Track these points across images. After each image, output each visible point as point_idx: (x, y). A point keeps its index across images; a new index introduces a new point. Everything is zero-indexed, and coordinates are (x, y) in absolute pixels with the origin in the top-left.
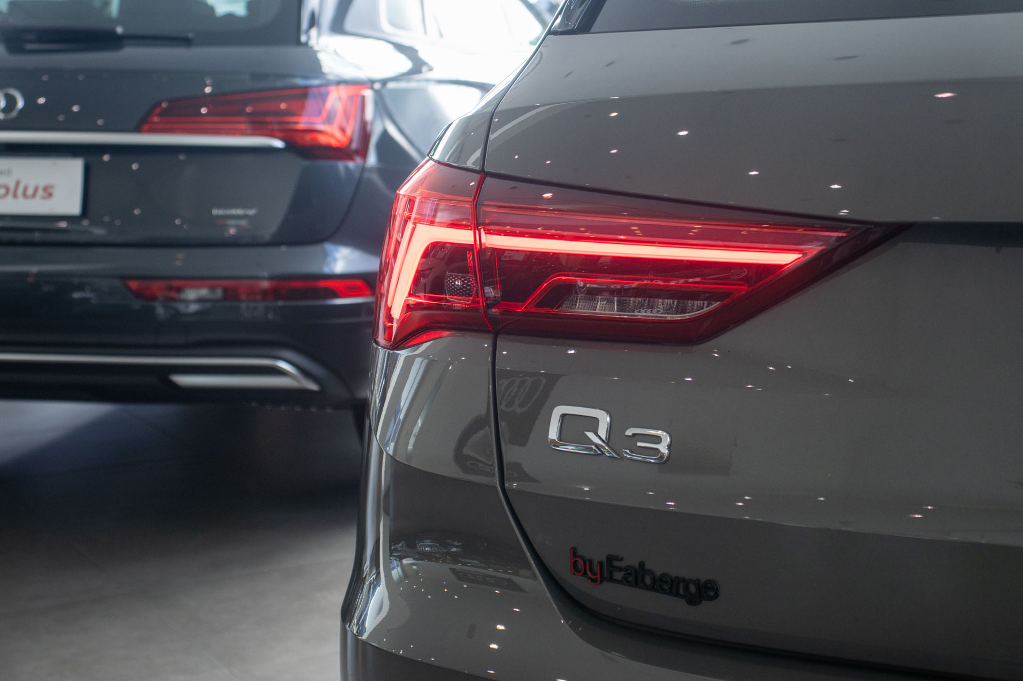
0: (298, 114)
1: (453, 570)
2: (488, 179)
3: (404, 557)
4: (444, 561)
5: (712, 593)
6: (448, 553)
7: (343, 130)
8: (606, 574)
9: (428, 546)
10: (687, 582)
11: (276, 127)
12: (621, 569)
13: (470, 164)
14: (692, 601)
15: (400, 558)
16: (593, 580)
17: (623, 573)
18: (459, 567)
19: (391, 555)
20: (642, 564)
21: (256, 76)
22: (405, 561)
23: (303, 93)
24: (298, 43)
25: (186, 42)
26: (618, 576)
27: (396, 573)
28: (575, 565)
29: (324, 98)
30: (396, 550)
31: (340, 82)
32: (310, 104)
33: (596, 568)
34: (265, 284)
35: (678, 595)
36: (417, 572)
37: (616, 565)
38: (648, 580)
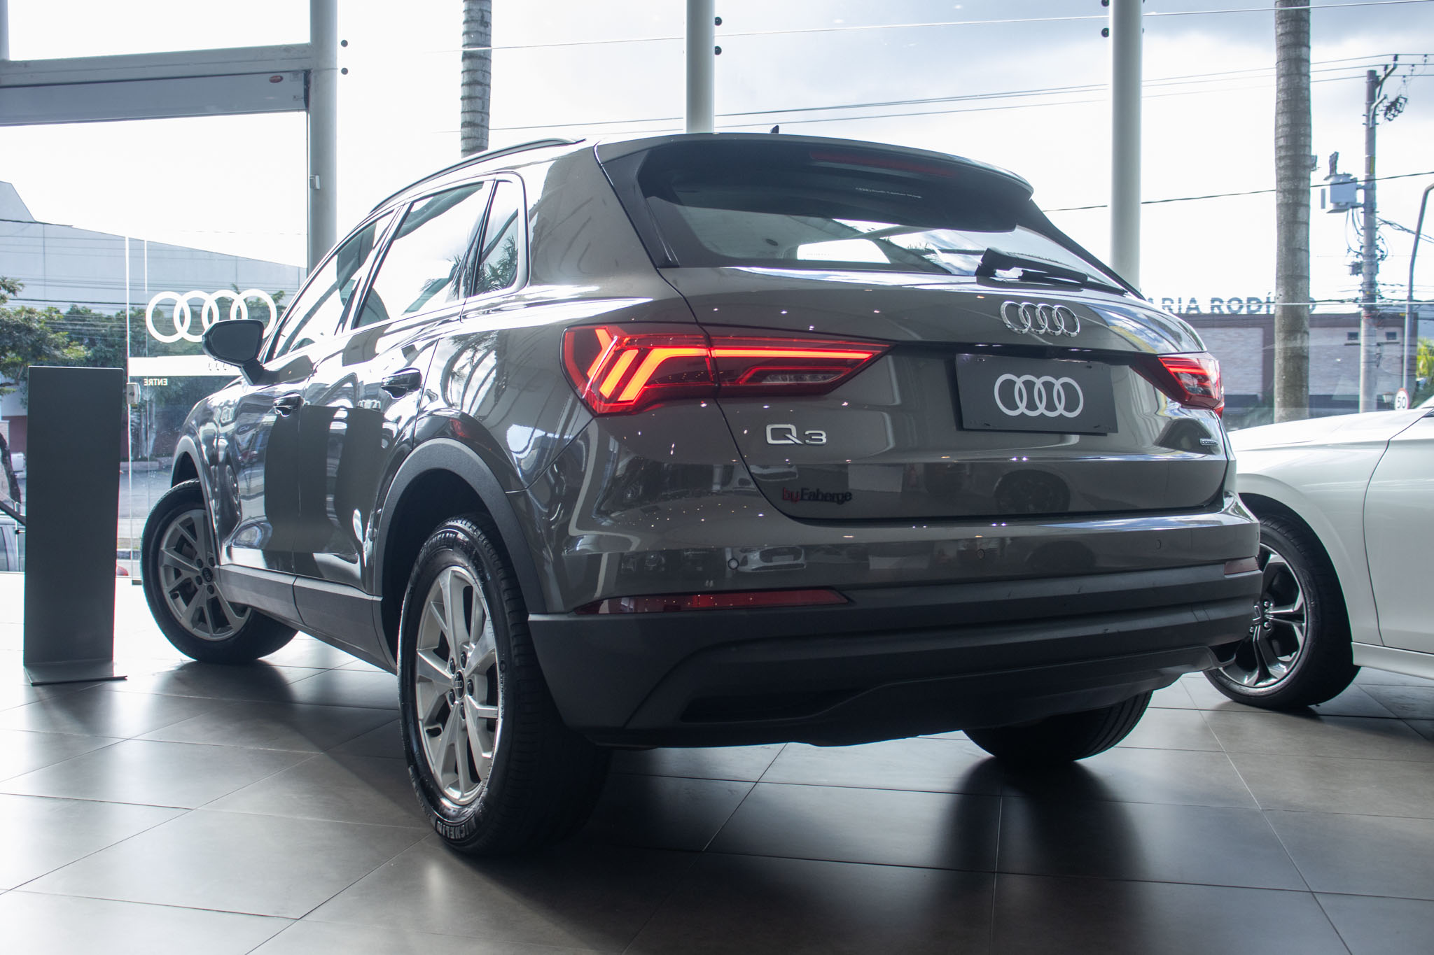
5: (848, 498)
8: (799, 497)
12: (807, 494)
14: (839, 502)
16: (793, 501)
17: (809, 496)
26: (806, 497)
28: (784, 494)
35: (834, 501)
37: (805, 491)
38: (820, 497)
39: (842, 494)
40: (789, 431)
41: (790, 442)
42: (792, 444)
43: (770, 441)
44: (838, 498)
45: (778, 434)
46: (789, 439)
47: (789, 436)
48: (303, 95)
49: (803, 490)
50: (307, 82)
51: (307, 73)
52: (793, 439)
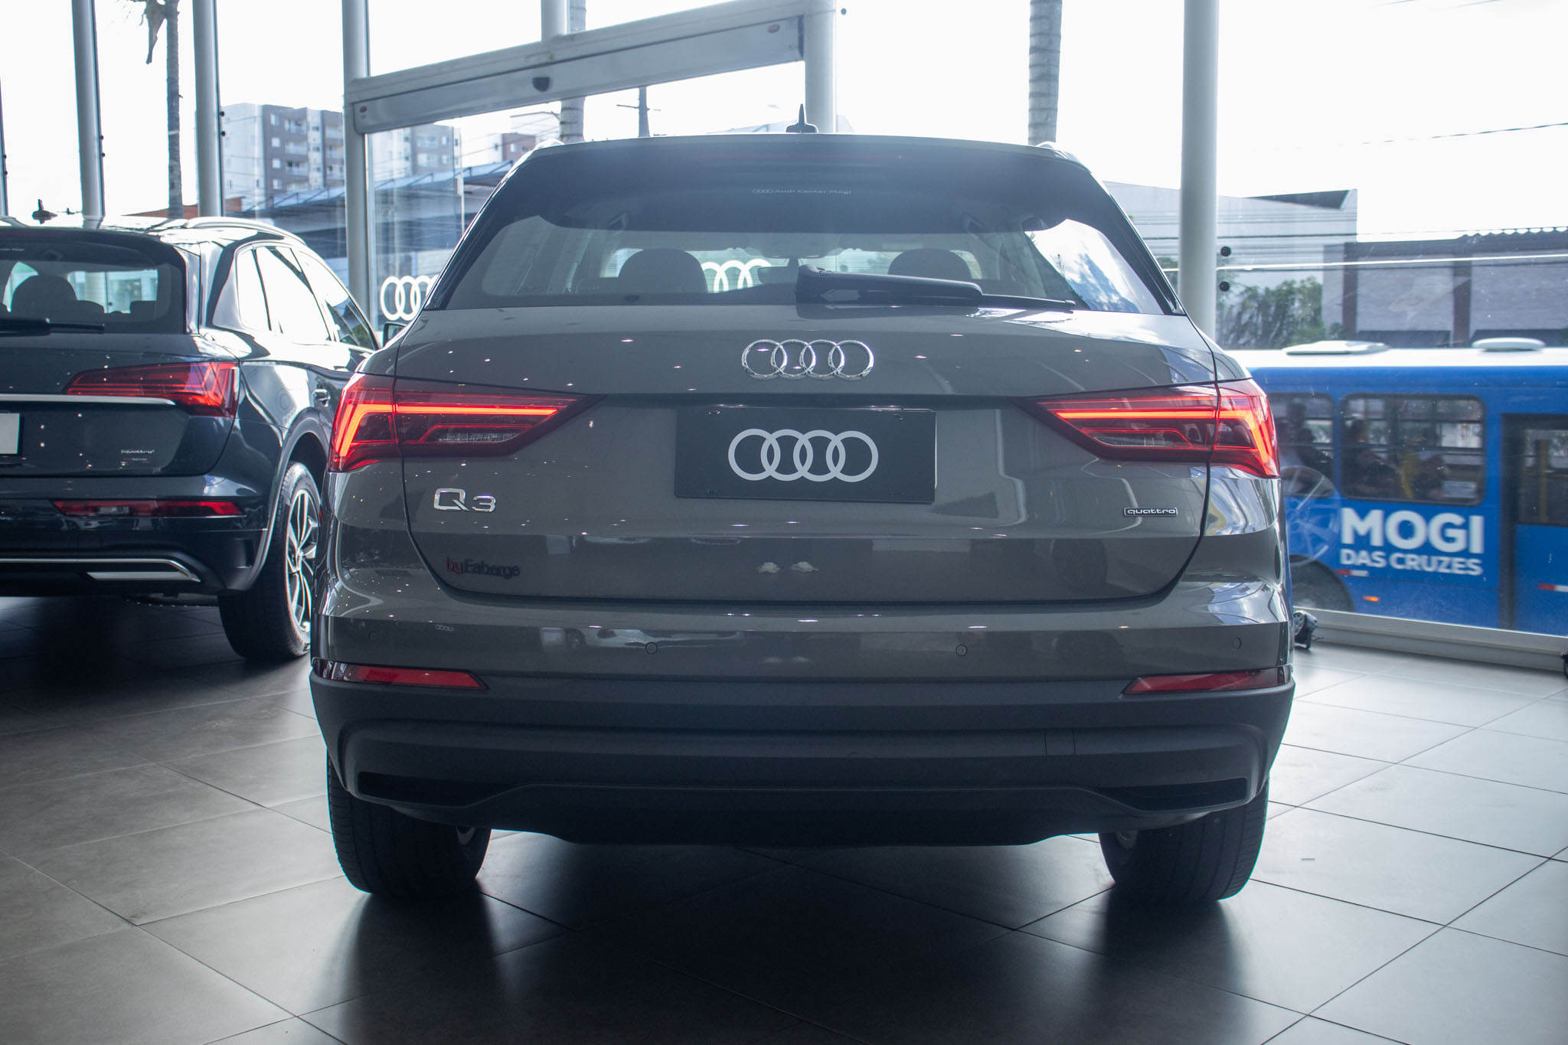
0: (183, 381)
1: (377, 572)
2: (398, 380)
3: (351, 568)
4: (372, 567)
5: (516, 572)
6: (374, 561)
7: (216, 395)
8: (464, 569)
9: (362, 558)
10: (504, 569)
11: (165, 391)
12: (472, 565)
13: (387, 372)
14: (507, 577)
15: (348, 569)
16: (458, 573)
17: (473, 567)
18: (379, 568)
19: (343, 567)
20: (482, 562)
21: (147, 354)
22: (351, 570)
23: (187, 367)
24: (185, 332)
25: (100, 330)
26: (470, 569)
27: (347, 576)
28: (448, 565)
29: (202, 371)
30: (345, 564)
31: (213, 360)
32: (192, 375)
33: (459, 567)
34: (155, 505)
35: (501, 575)
36: (358, 575)
37: (470, 563)
38: (485, 569)
39: (509, 568)
40: (457, 496)
41: (456, 508)
42: (458, 511)
43: (437, 506)
44: (504, 571)
45: (446, 499)
46: (456, 505)
47: (456, 501)
48: (797, 45)
49: (466, 561)
50: (801, 29)
51: (801, 18)
52: (460, 506)
